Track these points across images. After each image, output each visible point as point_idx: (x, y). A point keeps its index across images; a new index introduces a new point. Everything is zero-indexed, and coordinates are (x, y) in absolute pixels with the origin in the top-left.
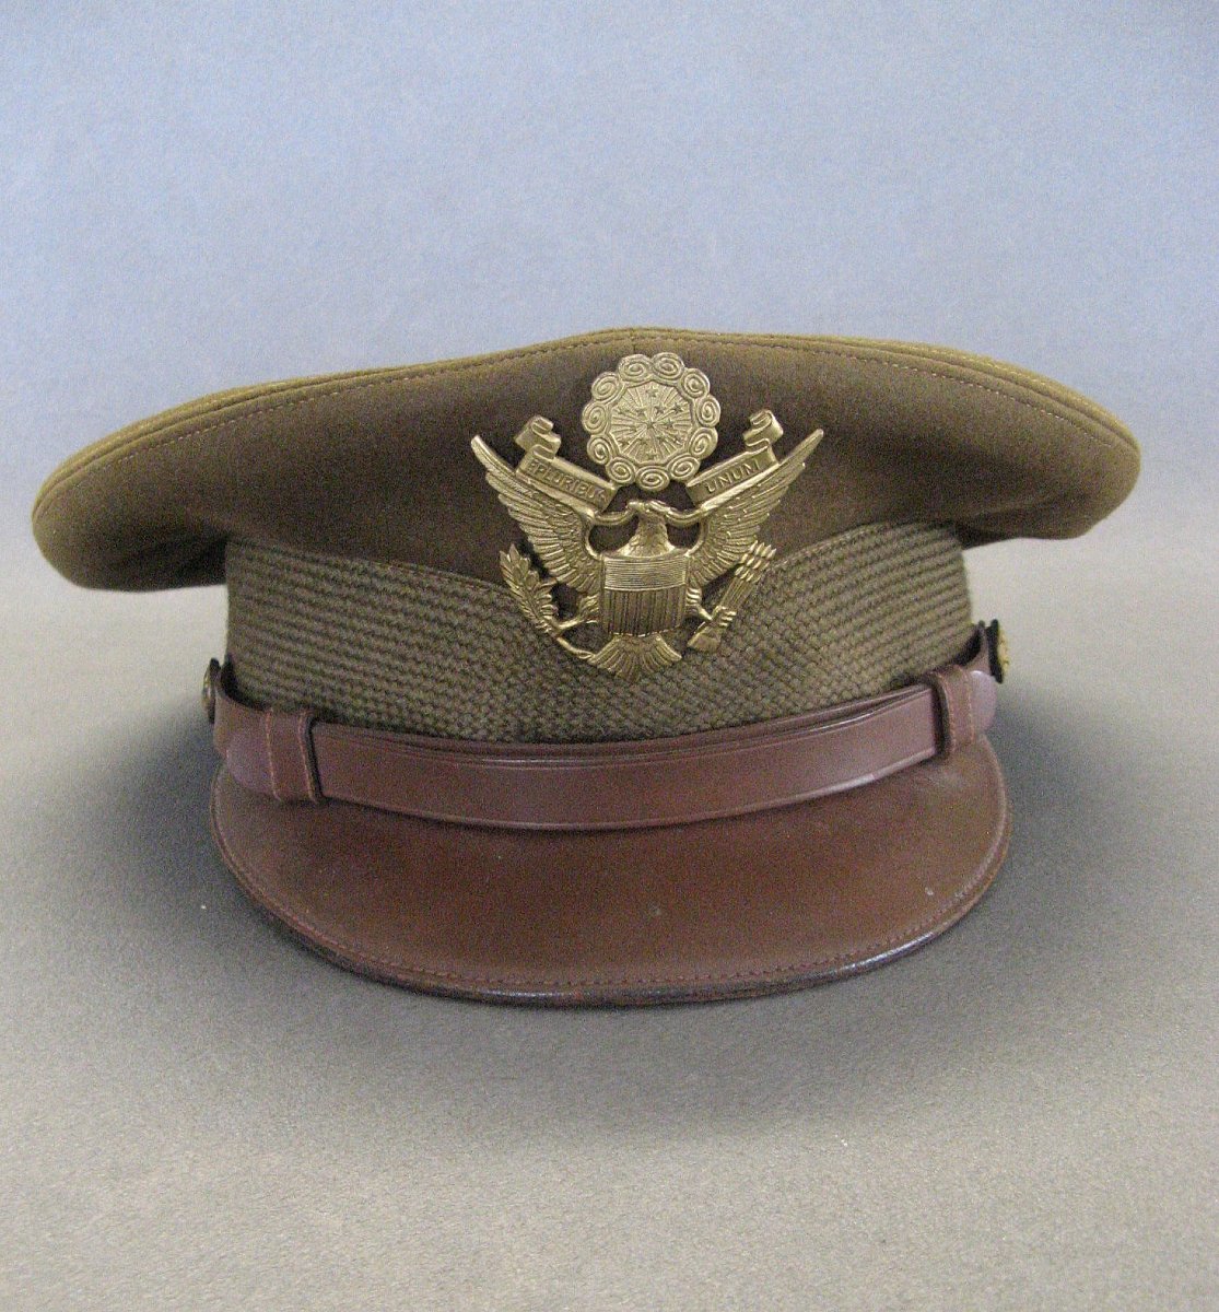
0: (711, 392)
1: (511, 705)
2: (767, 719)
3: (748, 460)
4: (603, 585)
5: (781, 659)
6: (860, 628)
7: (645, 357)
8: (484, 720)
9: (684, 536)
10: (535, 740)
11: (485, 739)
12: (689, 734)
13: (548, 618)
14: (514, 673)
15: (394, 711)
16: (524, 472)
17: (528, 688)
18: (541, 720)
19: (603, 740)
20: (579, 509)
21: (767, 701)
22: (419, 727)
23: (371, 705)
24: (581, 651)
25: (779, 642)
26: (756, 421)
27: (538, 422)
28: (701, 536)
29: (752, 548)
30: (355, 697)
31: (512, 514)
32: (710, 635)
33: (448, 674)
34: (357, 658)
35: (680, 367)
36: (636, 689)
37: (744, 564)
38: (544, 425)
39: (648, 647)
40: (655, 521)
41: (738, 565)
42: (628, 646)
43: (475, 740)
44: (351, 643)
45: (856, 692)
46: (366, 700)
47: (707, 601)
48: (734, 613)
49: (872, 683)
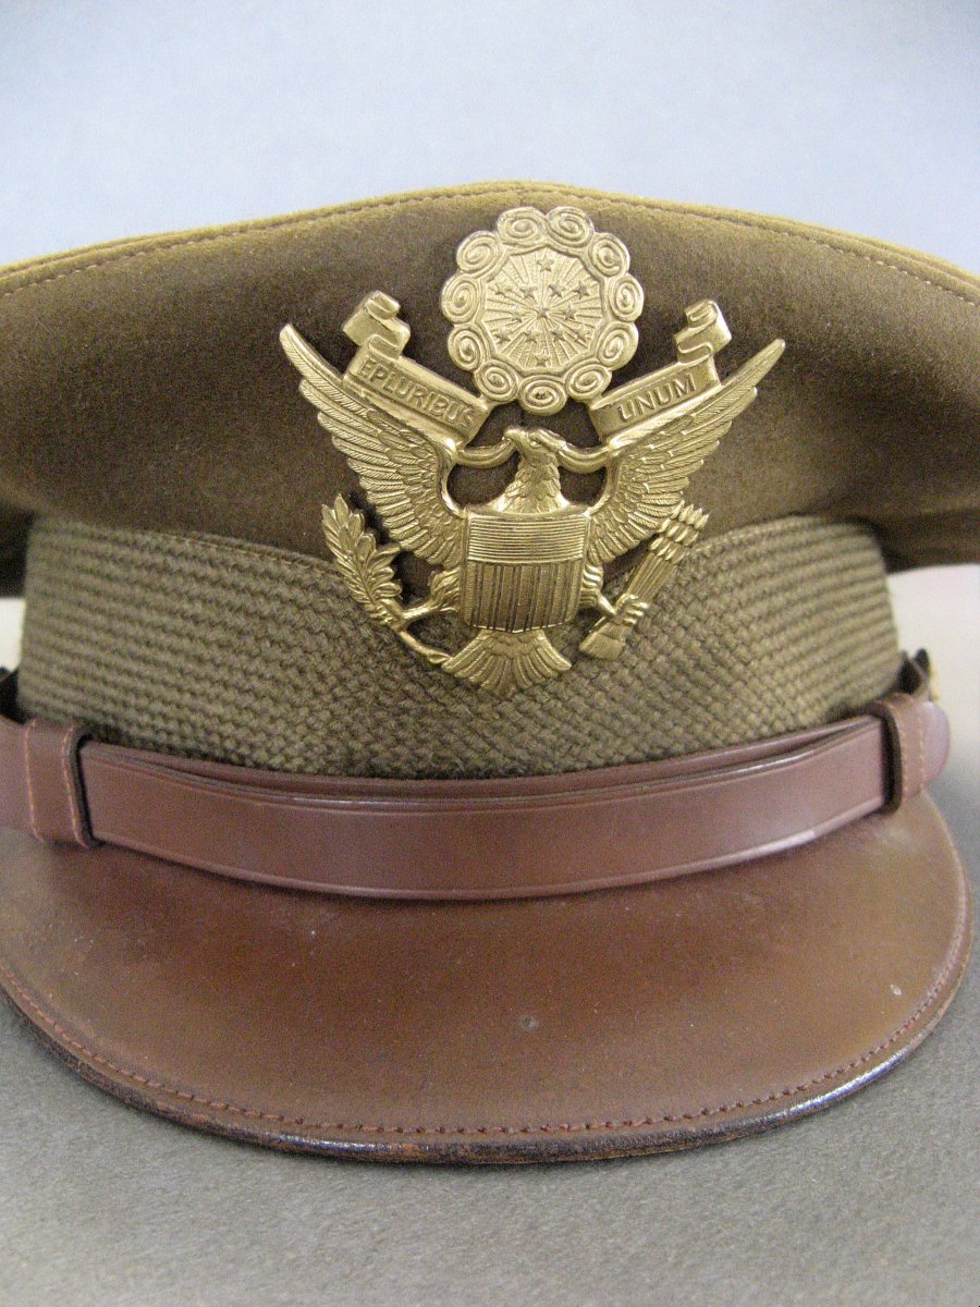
0: (631, 271)
1: (335, 726)
2: (679, 755)
3: (682, 375)
4: (467, 553)
5: (701, 675)
6: (795, 641)
7: (538, 212)
8: (300, 745)
9: (584, 486)
10: (367, 772)
11: (301, 771)
12: (575, 770)
13: (387, 601)
14: (342, 681)
15: (187, 729)
16: (355, 379)
17: (359, 702)
18: (377, 747)
19: (460, 776)
20: (434, 437)
21: (679, 731)
22: (218, 753)
23: (160, 723)
24: (432, 652)
25: (700, 653)
26: (694, 315)
27: (376, 299)
28: (608, 487)
29: (676, 511)
30: (140, 710)
31: (337, 443)
32: (611, 636)
33: (255, 682)
34: (145, 661)
35: (587, 230)
36: (507, 707)
37: (664, 533)
38: (386, 305)
39: (526, 648)
40: (545, 460)
41: (656, 536)
42: (499, 645)
43: (287, 771)
44: (137, 641)
45: (791, 723)
46: (153, 716)
47: (609, 587)
48: (644, 605)
49: (808, 712)
